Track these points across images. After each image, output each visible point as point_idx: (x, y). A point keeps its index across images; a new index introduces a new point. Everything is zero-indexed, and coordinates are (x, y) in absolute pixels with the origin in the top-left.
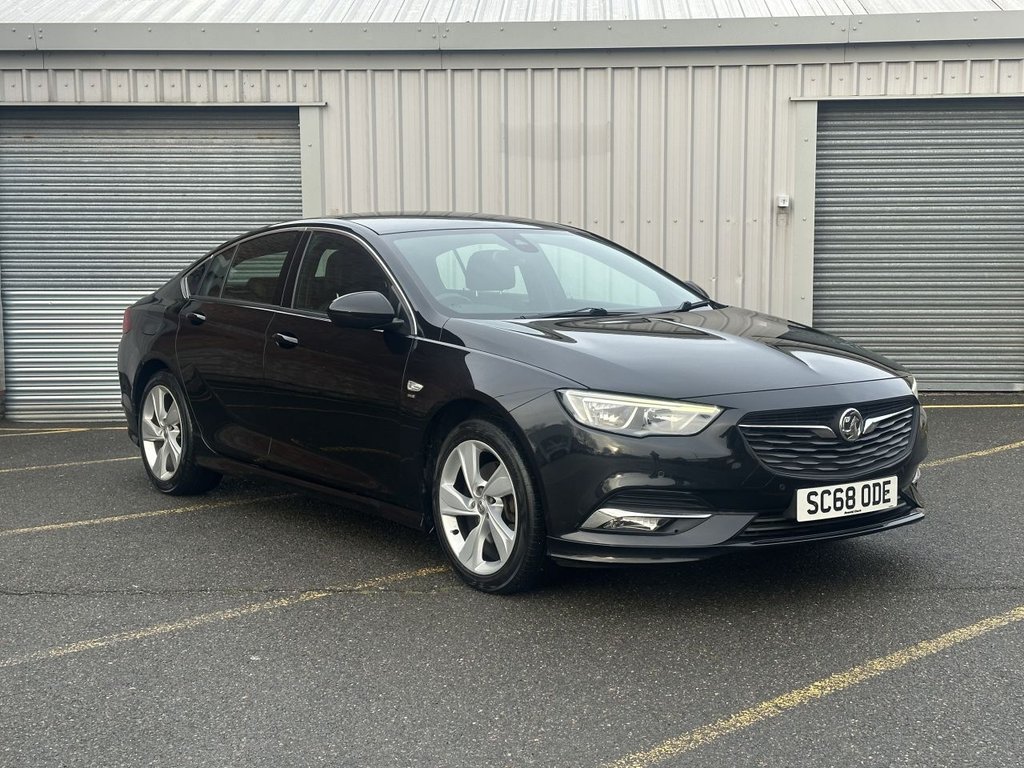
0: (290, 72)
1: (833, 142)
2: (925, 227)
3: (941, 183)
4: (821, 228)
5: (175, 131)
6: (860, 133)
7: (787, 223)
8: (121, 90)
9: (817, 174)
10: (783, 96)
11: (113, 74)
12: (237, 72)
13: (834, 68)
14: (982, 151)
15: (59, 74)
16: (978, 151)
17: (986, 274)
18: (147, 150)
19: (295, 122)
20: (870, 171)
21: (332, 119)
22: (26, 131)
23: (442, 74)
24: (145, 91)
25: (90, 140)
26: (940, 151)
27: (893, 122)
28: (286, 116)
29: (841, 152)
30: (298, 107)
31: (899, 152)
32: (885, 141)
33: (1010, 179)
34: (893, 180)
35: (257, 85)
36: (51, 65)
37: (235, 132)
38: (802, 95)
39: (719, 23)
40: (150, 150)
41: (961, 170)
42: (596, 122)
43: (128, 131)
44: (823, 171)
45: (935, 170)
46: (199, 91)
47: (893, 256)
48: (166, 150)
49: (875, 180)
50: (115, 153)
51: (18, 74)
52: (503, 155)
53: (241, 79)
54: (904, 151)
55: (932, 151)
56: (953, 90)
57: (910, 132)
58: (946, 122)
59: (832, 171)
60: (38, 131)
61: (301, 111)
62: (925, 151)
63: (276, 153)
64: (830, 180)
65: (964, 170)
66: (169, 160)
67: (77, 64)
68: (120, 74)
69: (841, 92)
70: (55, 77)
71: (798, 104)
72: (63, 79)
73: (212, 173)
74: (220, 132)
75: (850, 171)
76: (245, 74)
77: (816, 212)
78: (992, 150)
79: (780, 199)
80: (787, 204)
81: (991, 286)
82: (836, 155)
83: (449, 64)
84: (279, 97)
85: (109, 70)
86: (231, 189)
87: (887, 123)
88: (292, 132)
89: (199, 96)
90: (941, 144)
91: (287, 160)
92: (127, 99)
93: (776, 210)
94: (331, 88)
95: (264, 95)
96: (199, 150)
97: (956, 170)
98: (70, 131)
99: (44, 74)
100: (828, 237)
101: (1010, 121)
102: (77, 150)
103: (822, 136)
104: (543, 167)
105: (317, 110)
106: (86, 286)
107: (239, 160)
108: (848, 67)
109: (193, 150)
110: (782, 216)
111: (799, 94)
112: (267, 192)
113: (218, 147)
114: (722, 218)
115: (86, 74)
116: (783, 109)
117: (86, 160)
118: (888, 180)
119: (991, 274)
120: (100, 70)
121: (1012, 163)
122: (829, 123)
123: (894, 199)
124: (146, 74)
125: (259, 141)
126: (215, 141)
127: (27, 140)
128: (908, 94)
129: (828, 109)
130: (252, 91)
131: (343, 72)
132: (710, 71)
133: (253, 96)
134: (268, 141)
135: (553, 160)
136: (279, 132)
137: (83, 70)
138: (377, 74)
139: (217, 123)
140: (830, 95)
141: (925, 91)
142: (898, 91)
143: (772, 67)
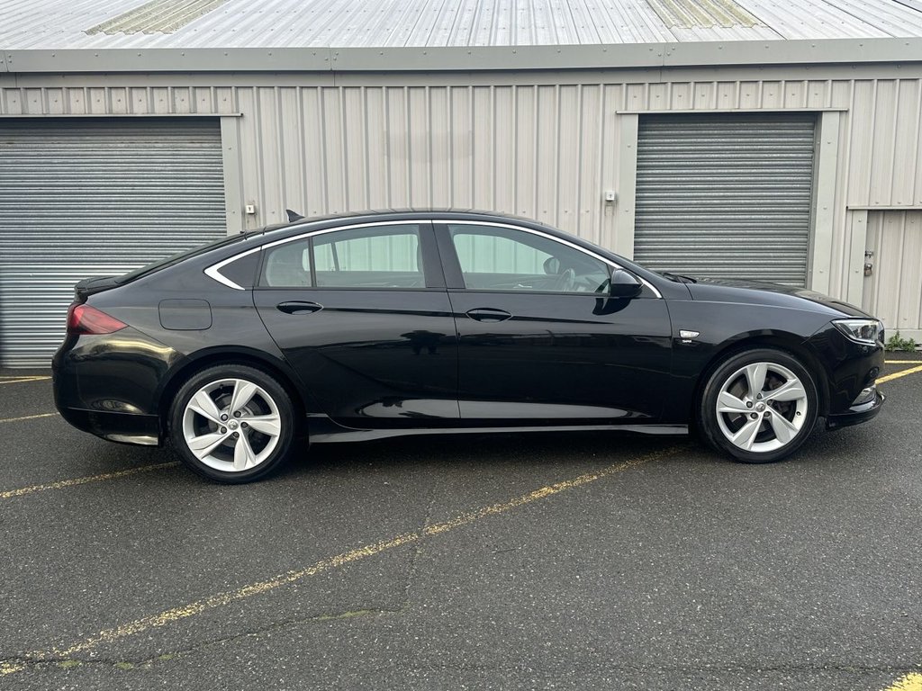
0: (212, 89)
1: (651, 148)
2: (724, 217)
3: (736, 181)
4: (640, 217)
5: (124, 138)
6: (673, 140)
7: (613, 214)
8: (78, 104)
9: (637, 174)
10: (611, 110)
11: (72, 92)
12: (169, 89)
13: (652, 87)
15: (29, 92)
16: (766, 155)
17: (771, 254)
19: (218, 130)
20: (681, 171)
21: (247, 127)
22: (8, 138)
23: (336, 90)
24: (97, 104)
25: (58, 145)
27: (699, 132)
28: (210, 124)
29: (657, 156)
30: (219, 117)
32: (692, 148)
33: (792, 178)
34: (699, 179)
35: (186, 99)
36: (22, 84)
37: (171, 138)
38: (626, 109)
39: (558, 49)
40: (105, 153)
41: (753, 171)
42: (460, 129)
43: (88, 138)
44: (642, 172)
45: (732, 171)
46: (140, 104)
48: (118, 153)
50: (78, 155)
52: (386, 157)
53: (173, 94)
54: (707, 156)
55: (730, 156)
56: (748, 106)
57: (713, 140)
58: (741, 132)
59: (650, 172)
60: (17, 138)
61: (222, 120)
62: (724, 155)
63: (205, 155)
64: (648, 179)
66: (120, 160)
67: (43, 84)
68: (77, 91)
69: (657, 108)
70: (26, 95)
71: (623, 117)
72: (33, 96)
73: (155, 171)
74: (160, 138)
75: (664, 171)
76: (176, 91)
77: (636, 205)
78: (778, 155)
79: (608, 194)
80: (613, 199)
81: (775, 264)
82: (654, 159)
83: (341, 82)
84: (204, 109)
85: (69, 88)
87: (694, 132)
88: (217, 138)
89: (140, 109)
90: (737, 150)
91: (212, 160)
92: (83, 112)
93: (604, 203)
94: (246, 101)
95: (192, 107)
96: (144, 153)
97: (749, 171)
98: (43, 138)
99: (17, 92)
100: (646, 224)
102: (48, 153)
103: (642, 143)
104: (418, 168)
105: (235, 119)
106: (58, 261)
107: (175, 160)
108: (662, 86)
109: (139, 153)
110: (609, 208)
111: (624, 108)
112: (199, 186)
113: (158, 149)
114: (561, 211)
115: (50, 92)
116: (610, 121)
117: (56, 161)
118: (695, 179)
119: (776, 254)
120: (61, 88)
121: (793, 165)
122: (648, 132)
123: (699, 194)
124: (98, 91)
125: (191, 145)
126: (156, 145)
128: (712, 109)
129: (646, 120)
130: (182, 104)
131: (255, 89)
132: (551, 89)
133: (183, 109)
134: (198, 145)
135: (426, 162)
136: (205, 137)
137: (47, 88)
138: (283, 91)
139: (158, 130)
140: (648, 109)
141: (725, 106)
142: (703, 106)
143: (602, 86)
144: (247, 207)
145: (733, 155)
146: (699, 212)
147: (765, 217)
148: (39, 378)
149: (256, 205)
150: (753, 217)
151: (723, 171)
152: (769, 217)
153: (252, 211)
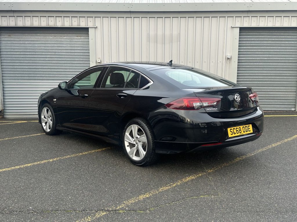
0: (86, 17)
1: (243, 39)
2: (268, 64)
3: (273, 51)
4: (239, 64)
5: (52, 35)
6: (251, 37)
7: (230, 63)
8: (36, 22)
10: (230, 26)
11: (34, 18)
12: (70, 17)
13: (244, 18)
14: (285, 42)
15: (18, 18)
16: (284, 42)
17: (285, 77)
18: (44, 40)
19: (87, 32)
20: (253, 48)
21: (98, 31)
22: (9, 34)
23: (131, 18)
24: (43, 22)
25: (27, 37)
26: (273, 42)
27: (260, 34)
28: (85, 30)
29: (245, 42)
31: (262, 42)
32: (258, 39)
33: (292, 50)
34: (260, 50)
35: (76, 21)
36: (16, 15)
37: (70, 35)
38: (235, 26)
39: (212, 4)
40: (45, 40)
41: (279, 48)
42: (175, 33)
43: (39, 34)
44: (240, 48)
45: (271, 48)
46: (59, 23)
47: (259, 72)
48: (50, 40)
49: (255, 50)
50: (35, 41)
51: (6, 17)
52: (148, 42)
53: (72, 19)
54: (263, 42)
55: (271, 42)
56: (278, 25)
57: (265, 37)
58: (275, 34)
59: (242, 48)
60: (12, 34)
61: (89, 29)
62: (269, 42)
63: (82, 41)
64: (242, 50)
65: (280, 48)
66: (51, 43)
67: (23, 15)
68: (36, 18)
69: (246, 25)
70: (17, 19)
71: (234, 28)
72: (19, 19)
73: (63, 47)
74: (65, 35)
75: (247, 48)
76: (73, 18)
77: (238, 59)
78: (288, 42)
79: (228, 56)
80: (230, 57)
81: (286, 81)
82: (244, 43)
83: (133, 16)
84: (83, 25)
85: (33, 16)
86: (69, 51)
87: (258, 34)
88: (87, 35)
89: (59, 24)
90: (273, 40)
91: (85, 43)
92: (38, 25)
93: (226, 58)
94: (98, 22)
95: (79, 24)
96: (59, 40)
97: (277, 48)
98: (22, 34)
99: (14, 18)
100: (241, 67)
101: (293, 34)
102: (24, 40)
103: (240, 38)
104: (160, 46)
105: (94, 28)
106: (27, 79)
107: (71, 43)
108: (248, 18)
109: (57, 40)
110: (228, 61)
113: (65, 39)
114: (211, 61)
115: (26, 17)
116: (229, 29)
117: (27, 43)
118: (258, 50)
119: (286, 77)
120: (30, 16)
121: (293, 46)
122: (242, 34)
123: (260, 56)
124: (44, 18)
125: (77, 37)
126: (64, 37)
127: (9, 37)
128: (265, 26)
129: (242, 29)
130: (75, 23)
131: (102, 18)
132: (208, 18)
133: (75, 24)
135: (163, 44)
136: (83, 35)
137: (25, 16)
138: (112, 18)
139: (65, 32)
140: (243, 26)
141: (270, 25)
142: (262, 25)
143: (226, 17)
144: (98, 60)
145: (272, 42)
146: (260, 62)
147: (283, 64)
148: (23, 122)
149: (101, 59)
150: (279, 64)
151: (268, 48)
152: (284, 64)
153: (100, 62)
